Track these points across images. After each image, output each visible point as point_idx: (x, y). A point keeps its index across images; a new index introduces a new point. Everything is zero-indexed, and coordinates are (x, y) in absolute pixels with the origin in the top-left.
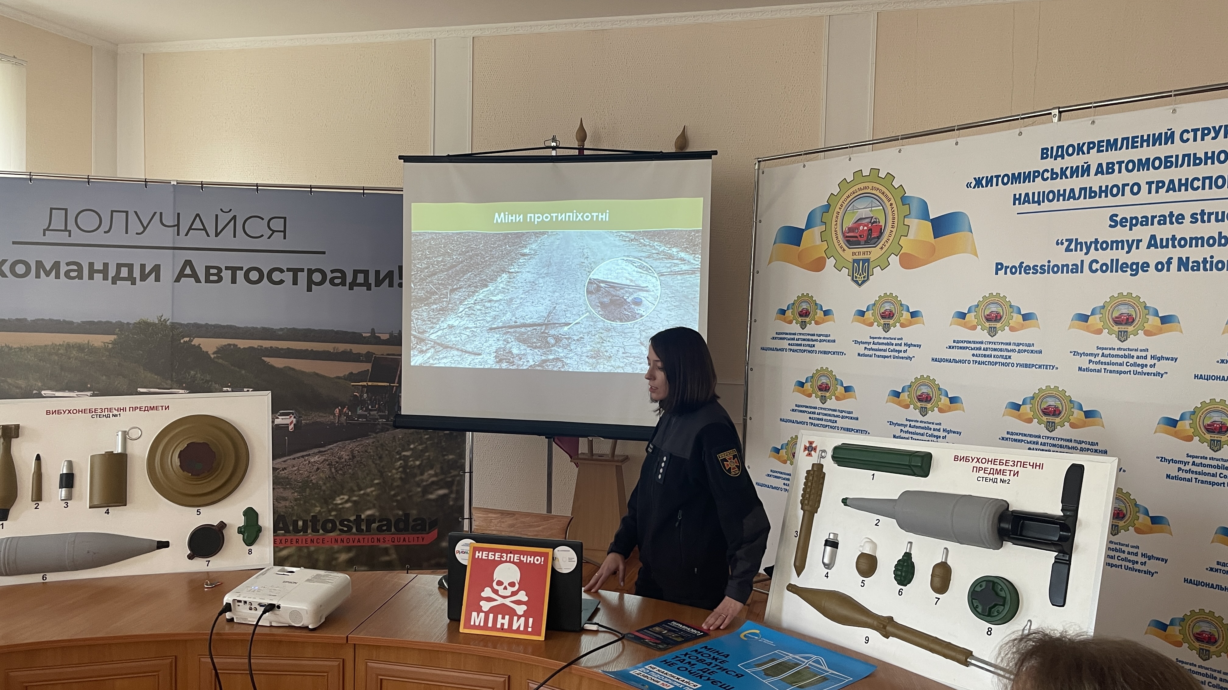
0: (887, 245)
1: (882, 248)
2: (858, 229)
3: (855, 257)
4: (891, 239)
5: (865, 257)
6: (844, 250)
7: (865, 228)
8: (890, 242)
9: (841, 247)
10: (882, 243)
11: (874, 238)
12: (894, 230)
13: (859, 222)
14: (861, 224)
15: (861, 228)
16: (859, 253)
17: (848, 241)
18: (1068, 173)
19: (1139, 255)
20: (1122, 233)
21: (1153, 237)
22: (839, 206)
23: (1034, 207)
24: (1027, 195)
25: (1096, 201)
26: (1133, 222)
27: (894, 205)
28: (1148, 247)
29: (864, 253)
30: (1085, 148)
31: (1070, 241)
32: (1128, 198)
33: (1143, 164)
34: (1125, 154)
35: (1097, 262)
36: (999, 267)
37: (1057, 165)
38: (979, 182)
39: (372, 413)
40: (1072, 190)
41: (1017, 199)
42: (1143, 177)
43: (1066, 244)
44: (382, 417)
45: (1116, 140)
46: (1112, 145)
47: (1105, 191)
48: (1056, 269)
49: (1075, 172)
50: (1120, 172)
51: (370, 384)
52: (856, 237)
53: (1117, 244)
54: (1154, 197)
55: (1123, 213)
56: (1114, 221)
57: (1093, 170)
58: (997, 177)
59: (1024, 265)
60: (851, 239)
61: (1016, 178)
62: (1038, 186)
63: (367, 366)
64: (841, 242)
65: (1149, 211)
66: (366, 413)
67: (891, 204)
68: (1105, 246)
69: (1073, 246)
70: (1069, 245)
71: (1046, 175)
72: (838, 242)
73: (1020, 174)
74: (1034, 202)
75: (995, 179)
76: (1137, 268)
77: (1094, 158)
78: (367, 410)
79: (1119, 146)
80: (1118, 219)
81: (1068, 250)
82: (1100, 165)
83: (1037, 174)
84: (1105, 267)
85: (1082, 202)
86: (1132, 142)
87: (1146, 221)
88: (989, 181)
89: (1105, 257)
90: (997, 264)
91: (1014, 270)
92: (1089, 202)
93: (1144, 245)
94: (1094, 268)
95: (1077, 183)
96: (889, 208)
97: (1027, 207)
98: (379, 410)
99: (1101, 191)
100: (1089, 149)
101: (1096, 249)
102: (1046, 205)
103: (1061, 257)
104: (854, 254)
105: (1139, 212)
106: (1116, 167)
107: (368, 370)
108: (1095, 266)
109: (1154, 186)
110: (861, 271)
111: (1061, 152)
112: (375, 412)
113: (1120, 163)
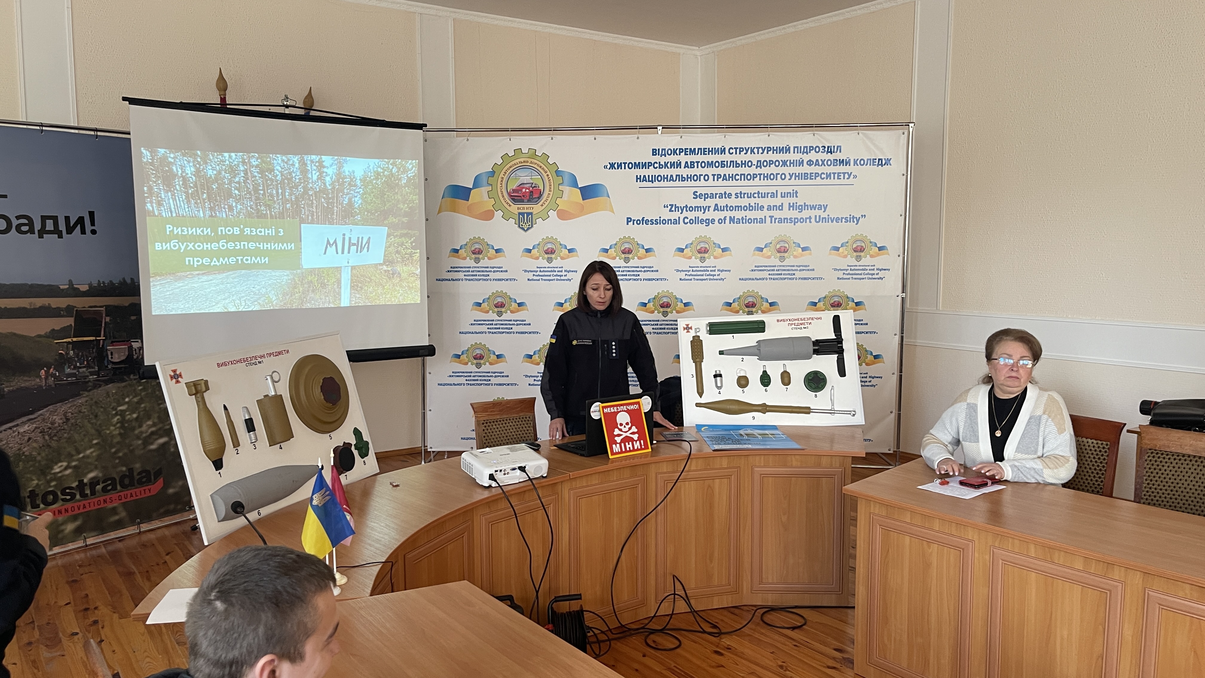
0: (547, 204)
1: (542, 205)
2: (521, 191)
3: (520, 211)
4: (549, 199)
5: (529, 211)
6: (510, 206)
7: (527, 190)
8: (548, 201)
9: (507, 203)
10: (542, 201)
11: (535, 198)
12: (551, 193)
13: (522, 186)
14: (523, 188)
15: (524, 190)
16: (524, 208)
17: (512, 199)
18: (669, 165)
19: (709, 215)
20: (700, 202)
21: (716, 205)
22: (503, 173)
23: (650, 184)
24: (644, 176)
25: (685, 183)
26: (706, 196)
27: (550, 176)
28: (714, 211)
29: (527, 208)
30: (678, 152)
31: (672, 205)
32: (702, 182)
33: (710, 164)
34: (700, 158)
35: (688, 218)
36: (629, 220)
37: (663, 160)
38: (612, 166)
39: (81, 370)
40: (672, 176)
41: (638, 178)
42: (710, 171)
43: (670, 207)
44: (92, 374)
45: (695, 149)
46: (693, 151)
47: (690, 178)
48: (664, 222)
49: (672, 165)
50: (698, 167)
51: (75, 339)
52: (520, 196)
53: (698, 208)
54: (716, 183)
55: (700, 191)
56: (696, 196)
57: (683, 165)
58: (625, 163)
59: (645, 219)
60: (516, 198)
61: (637, 165)
62: (651, 172)
63: (70, 321)
64: (507, 199)
65: (714, 191)
66: (75, 371)
67: (548, 175)
68: (691, 209)
69: (673, 209)
70: (671, 208)
71: (656, 165)
72: (504, 199)
73: (639, 163)
74: (649, 181)
75: (623, 165)
76: (709, 222)
77: (683, 158)
78: (76, 367)
79: (696, 153)
80: (698, 194)
81: (671, 211)
82: (687, 162)
83: (650, 164)
84: (691, 222)
85: (677, 183)
86: (704, 151)
87: (712, 196)
88: (620, 166)
89: (691, 215)
90: (628, 218)
91: (638, 222)
92: (681, 184)
93: (712, 209)
94: (686, 222)
95: (674, 172)
96: (546, 177)
97: (645, 184)
98: (88, 366)
99: (688, 178)
100: (680, 153)
101: (687, 211)
102: (656, 184)
103: (666, 215)
104: (518, 208)
105: (709, 191)
106: (696, 164)
107: (71, 325)
108: (686, 221)
109: (716, 177)
110: (526, 221)
111: (664, 153)
112: (84, 369)
113: (698, 162)
